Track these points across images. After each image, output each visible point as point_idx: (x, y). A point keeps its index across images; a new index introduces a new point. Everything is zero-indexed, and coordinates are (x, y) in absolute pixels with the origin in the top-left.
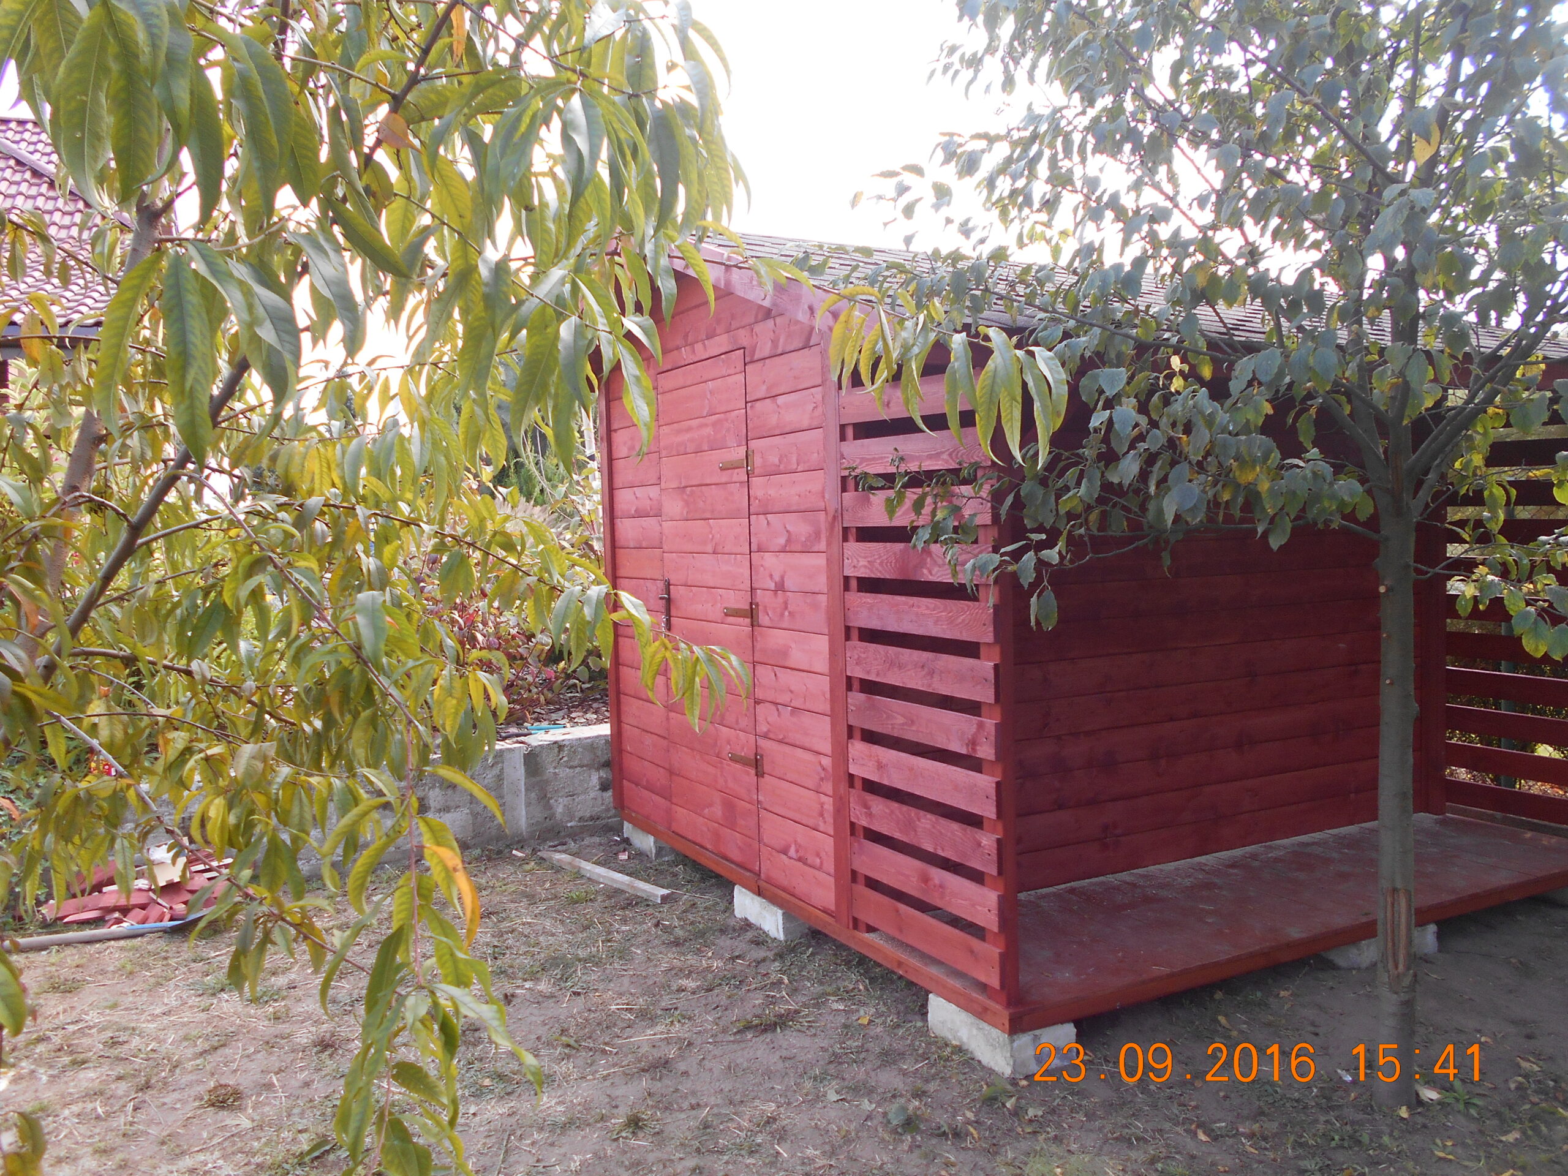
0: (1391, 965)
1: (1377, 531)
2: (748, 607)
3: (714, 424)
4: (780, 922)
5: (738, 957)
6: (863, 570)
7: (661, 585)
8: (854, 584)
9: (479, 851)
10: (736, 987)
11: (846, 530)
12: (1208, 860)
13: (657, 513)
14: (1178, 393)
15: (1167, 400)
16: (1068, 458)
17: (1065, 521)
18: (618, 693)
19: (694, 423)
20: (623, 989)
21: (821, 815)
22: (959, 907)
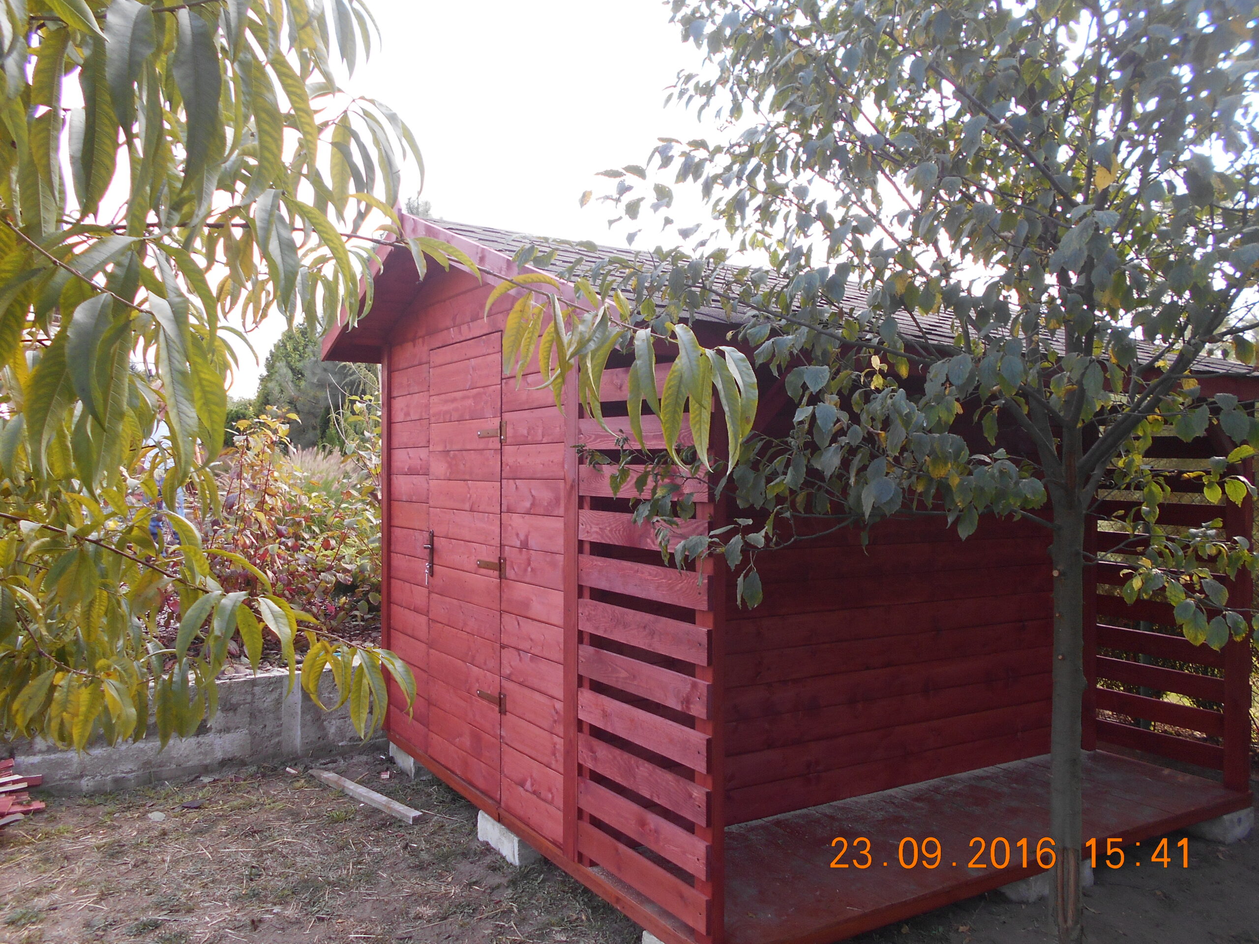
0: (1060, 920)
1: (1051, 519)
2: (497, 561)
3: (475, 397)
4: (516, 849)
5: (475, 883)
6: (595, 536)
7: (426, 535)
8: (587, 547)
9: (255, 768)
10: (470, 915)
11: (581, 499)
12: (897, 792)
13: (425, 472)
14: (878, 390)
15: (867, 397)
16: (778, 445)
17: (774, 502)
18: (389, 627)
19: (459, 395)
20: (365, 915)
21: (554, 754)
22: (671, 853)
